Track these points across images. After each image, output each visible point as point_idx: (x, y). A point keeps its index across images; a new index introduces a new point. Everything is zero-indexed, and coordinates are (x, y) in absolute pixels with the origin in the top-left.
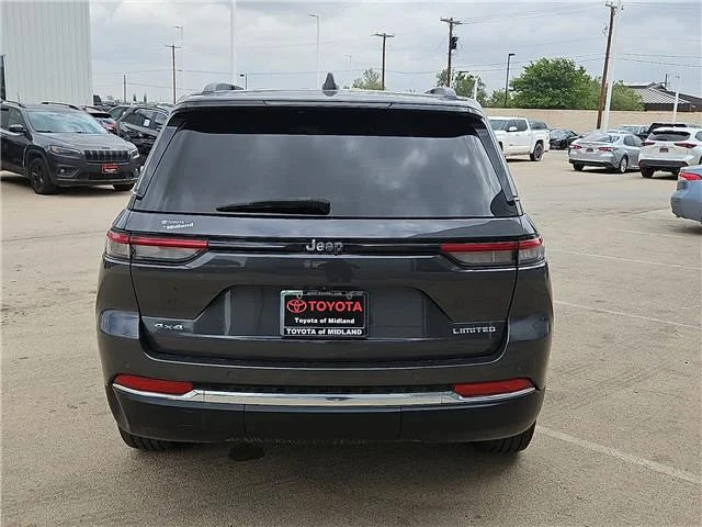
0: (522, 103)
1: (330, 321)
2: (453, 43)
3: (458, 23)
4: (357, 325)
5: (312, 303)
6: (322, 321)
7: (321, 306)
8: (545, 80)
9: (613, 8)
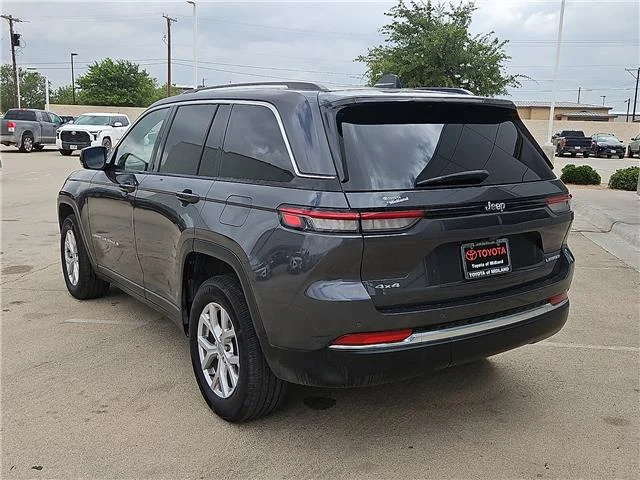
0: (91, 100)
1: (492, 263)
2: (15, 40)
3: (17, 20)
4: (505, 264)
5: (479, 251)
6: (487, 264)
7: (484, 253)
8: (110, 79)
9: (169, 20)
